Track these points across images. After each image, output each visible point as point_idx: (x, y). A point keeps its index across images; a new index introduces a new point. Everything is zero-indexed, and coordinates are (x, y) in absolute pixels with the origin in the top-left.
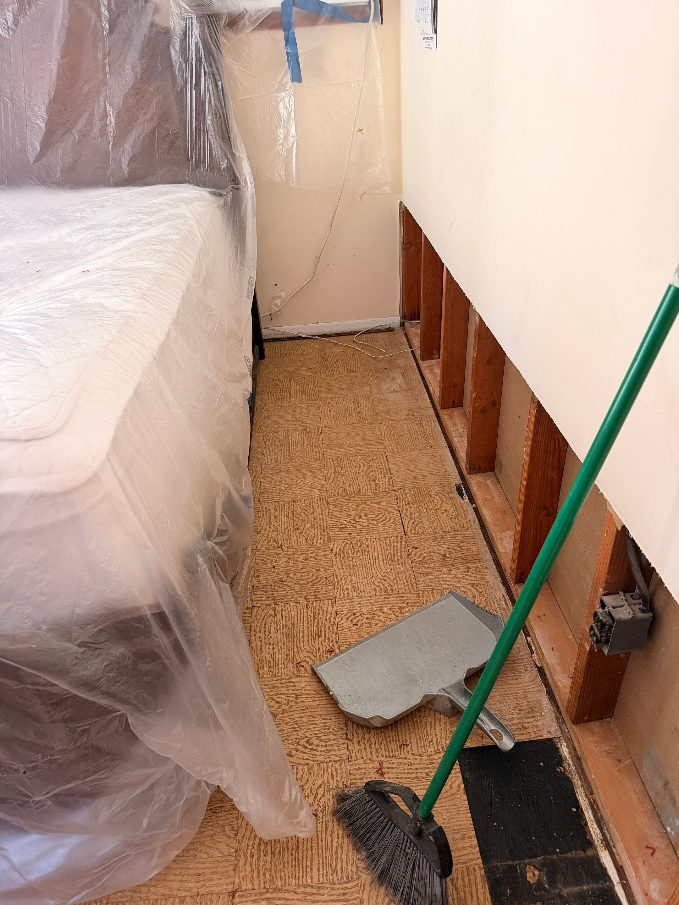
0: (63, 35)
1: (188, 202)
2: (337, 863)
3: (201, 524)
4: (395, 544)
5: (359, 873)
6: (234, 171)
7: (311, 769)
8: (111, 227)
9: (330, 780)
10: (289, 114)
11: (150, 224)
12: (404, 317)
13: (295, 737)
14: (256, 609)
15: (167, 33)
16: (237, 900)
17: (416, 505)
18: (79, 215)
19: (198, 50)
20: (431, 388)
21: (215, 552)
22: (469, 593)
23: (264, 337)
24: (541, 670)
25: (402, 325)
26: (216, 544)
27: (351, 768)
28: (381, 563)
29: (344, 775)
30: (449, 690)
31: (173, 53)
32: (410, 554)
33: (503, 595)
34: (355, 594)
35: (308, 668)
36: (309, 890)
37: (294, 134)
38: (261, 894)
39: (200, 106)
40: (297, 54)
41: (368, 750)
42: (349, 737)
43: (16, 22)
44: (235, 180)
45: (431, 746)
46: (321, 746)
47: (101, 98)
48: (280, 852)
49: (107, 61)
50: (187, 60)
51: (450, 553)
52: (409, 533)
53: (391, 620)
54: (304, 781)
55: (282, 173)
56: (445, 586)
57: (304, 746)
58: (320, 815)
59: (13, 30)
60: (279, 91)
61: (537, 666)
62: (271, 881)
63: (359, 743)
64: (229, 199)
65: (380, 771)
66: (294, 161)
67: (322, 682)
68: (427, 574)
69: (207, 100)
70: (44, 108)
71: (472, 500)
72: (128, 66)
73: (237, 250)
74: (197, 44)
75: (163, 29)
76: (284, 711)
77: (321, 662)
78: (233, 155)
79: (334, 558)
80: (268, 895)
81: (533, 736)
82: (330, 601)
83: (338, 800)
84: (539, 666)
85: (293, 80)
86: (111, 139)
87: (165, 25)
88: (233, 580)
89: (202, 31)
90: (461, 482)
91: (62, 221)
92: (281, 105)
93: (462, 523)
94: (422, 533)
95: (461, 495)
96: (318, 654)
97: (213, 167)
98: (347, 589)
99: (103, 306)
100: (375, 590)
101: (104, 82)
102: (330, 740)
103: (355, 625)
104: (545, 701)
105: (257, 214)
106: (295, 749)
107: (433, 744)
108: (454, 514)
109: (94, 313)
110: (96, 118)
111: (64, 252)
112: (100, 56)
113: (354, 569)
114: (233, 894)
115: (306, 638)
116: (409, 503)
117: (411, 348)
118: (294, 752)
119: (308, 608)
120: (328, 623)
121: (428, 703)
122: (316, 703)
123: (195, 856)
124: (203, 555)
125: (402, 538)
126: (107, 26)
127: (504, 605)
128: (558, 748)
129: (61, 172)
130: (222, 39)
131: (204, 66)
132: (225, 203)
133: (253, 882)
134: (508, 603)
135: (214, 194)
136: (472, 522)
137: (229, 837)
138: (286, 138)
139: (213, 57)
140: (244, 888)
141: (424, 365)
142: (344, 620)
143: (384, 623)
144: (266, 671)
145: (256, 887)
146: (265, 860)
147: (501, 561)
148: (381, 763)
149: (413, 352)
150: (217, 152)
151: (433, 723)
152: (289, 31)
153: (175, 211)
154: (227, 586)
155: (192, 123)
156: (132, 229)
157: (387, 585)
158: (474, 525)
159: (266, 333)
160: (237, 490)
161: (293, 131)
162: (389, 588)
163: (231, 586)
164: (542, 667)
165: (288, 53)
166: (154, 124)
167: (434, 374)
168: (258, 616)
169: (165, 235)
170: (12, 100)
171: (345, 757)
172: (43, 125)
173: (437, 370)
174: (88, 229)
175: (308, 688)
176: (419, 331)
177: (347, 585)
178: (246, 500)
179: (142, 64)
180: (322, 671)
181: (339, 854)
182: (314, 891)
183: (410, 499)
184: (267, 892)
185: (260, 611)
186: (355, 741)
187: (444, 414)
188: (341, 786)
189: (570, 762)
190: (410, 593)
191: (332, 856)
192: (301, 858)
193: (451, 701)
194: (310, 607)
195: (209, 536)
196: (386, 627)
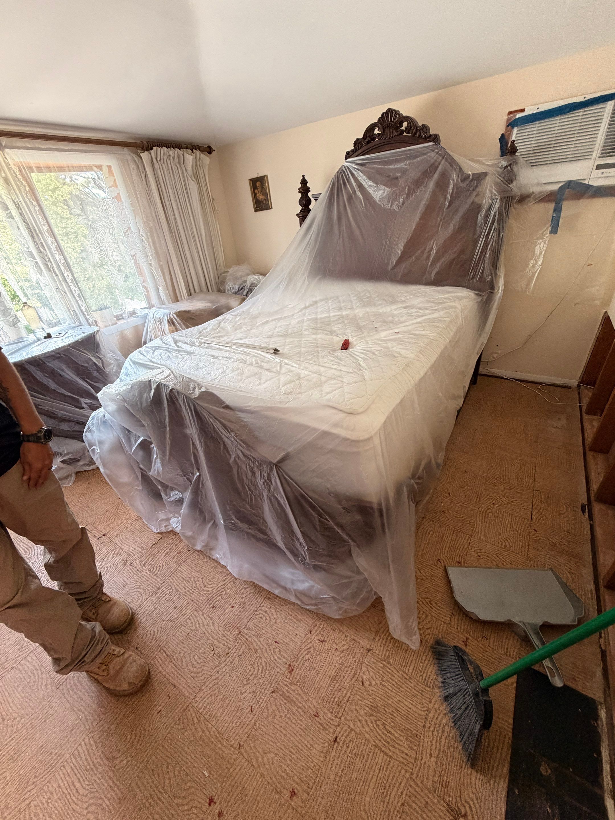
0: (424, 209)
1: (460, 299)
2: (424, 673)
3: (411, 470)
4: (522, 522)
5: (434, 687)
6: (493, 283)
7: (427, 616)
8: (416, 309)
9: (435, 629)
10: (541, 253)
11: (436, 310)
12: (582, 382)
13: (424, 596)
14: (425, 520)
15: (478, 207)
16: (369, 654)
17: (546, 505)
18: (403, 299)
19: (495, 216)
20: (586, 435)
21: (413, 486)
22: (565, 575)
23: (480, 372)
24: (603, 653)
25: (578, 386)
26: (416, 483)
27: (449, 630)
28: (508, 530)
29: (444, 631)
30: (526, 625)
31: (479, 217)
32: (530, 533)
33: (591, 589)
34: (484, 539)
35: (443, 564)
36: (405, 675)
37: (540, 264)
38: (381, 660)
39: (486, 245)
40: (560, 217)
41: (463, 626)
42: (454, 613)
43: (403, 204)
44: (492, 287)
45: (503, 649)
46: (436, 609)
47: (432, 241)
48: (397, 647)
49: (442, 222)
50: (485, 222)
51: (560, 544)
52: (534, 520)
53: (503, 564)
54: (421, 620)
55: (524, 286)
56: (548, 563)
57: (427, 603)
58: (423, 642)
59: (401, 207)
60: (538, 239)
61: (601, 648)
62: (388, 657)
63: (458, 620)
64: (485, 298)
65: (465, 642)
66: (534, 280)
67: (448, 577)
68: (538, 550)
69: (491, 243)
70: (403, 245)
71: (591, 518)
72: (452, 225)
73: (480, 327)
74: (495, 213)
75: (477, 205)
76: (422, 579)
77: (451, 566)
78: (496, 274)
79: (479, 513)
80: (384, 663)
81: (579, 689)
82: (468, 536)
83: (436, 642)
84: (603, 649)
85: (551, 232)
86: (430, 261)
87: (479, 202)
88: (417, 503)
89: (501, 206)
90: (586, 503)
91: (394, 302)
92: (537, 247)
93: (577, 530)
94: (544, 524)
95: (583, 511)
96: (451, 560)
97: (482, 280)
98: (481, 534)
99: (400, 354)
100: (499, 543)
101: (437, 232)
102: (442, 608)
103: (479, 556)
104: (599, 673)
105: (499, 308)
106: (422, 602)
107: (504, 648)
108: (573, 522)
109: (395, 357)
110: (427, 250)
111: (390, 318)
112: (439, 219)
113: (489, 525)
114: (369, 650)
115: (447, 549)
116: (541, 502)
117: (580, 403)
118: (421, 603)
119: (453, 534)
120: (462, 547)
121: (509, 624)
122: (441, 584)
123: (357, 621)
124: (407, 487)
125: (528, 520)
126: (448, 204)
127: (590, 596)
128: (597, 709)
129: (401, 276)
130: (512, 209)
131: (495, 225)
132: (482, 300)
133: (379, 651)
134: (593, 595)
135: (477, 294)
136: (585, 532)
137: (376, 622)
138: (533, 266)
139: (503, 220)
140: (374, 651)
141: (587, 417)
142: (473, 550)
143: (497, 565)
144: (420, 554)
145: (380, 654)
146: (388, 646)
147: (599, 568)
148: (467, 639)
149: (580, 407)
150: (487, 271)
151: (509, 637)
152: (558, 204)
153: (451, 304)
154: (414, 505)
155: (476, 256)
156: (426, 312)
157: (507, 544)
158: (587, 535)
159: (481, 370)
160: (435, 459)
161: (540, 263)
162: (508, 546)
163: (416, 505)
164: (605, 651)
165: (553, 217)
166: (455, 255)
167: (593, 426)
168: (425, 524)
169: (442, 318)
170: (389, 241)
171: (448, 622)
172: (400, 253)
173: (596, 424)
174: (405, 308)
175: (440, 575)
176: (590, 394)
177: (481, 532)
178: (438, 465)
179: (459, 224)
180: (450, 570)
181: (427, 669)
182: (408, 678)
183: (543, 500)
184: (385, 661)
185: (427, 522)
186: (457, 617)
187: (590, 455)
188: (440, 636)
189: (604, 724)
190: (522, 556)
191: (423, 667)
192: (406, 657)
193: (525, 632)
194: (455, 533)
195: (413, 476)
196: (497, 567)
